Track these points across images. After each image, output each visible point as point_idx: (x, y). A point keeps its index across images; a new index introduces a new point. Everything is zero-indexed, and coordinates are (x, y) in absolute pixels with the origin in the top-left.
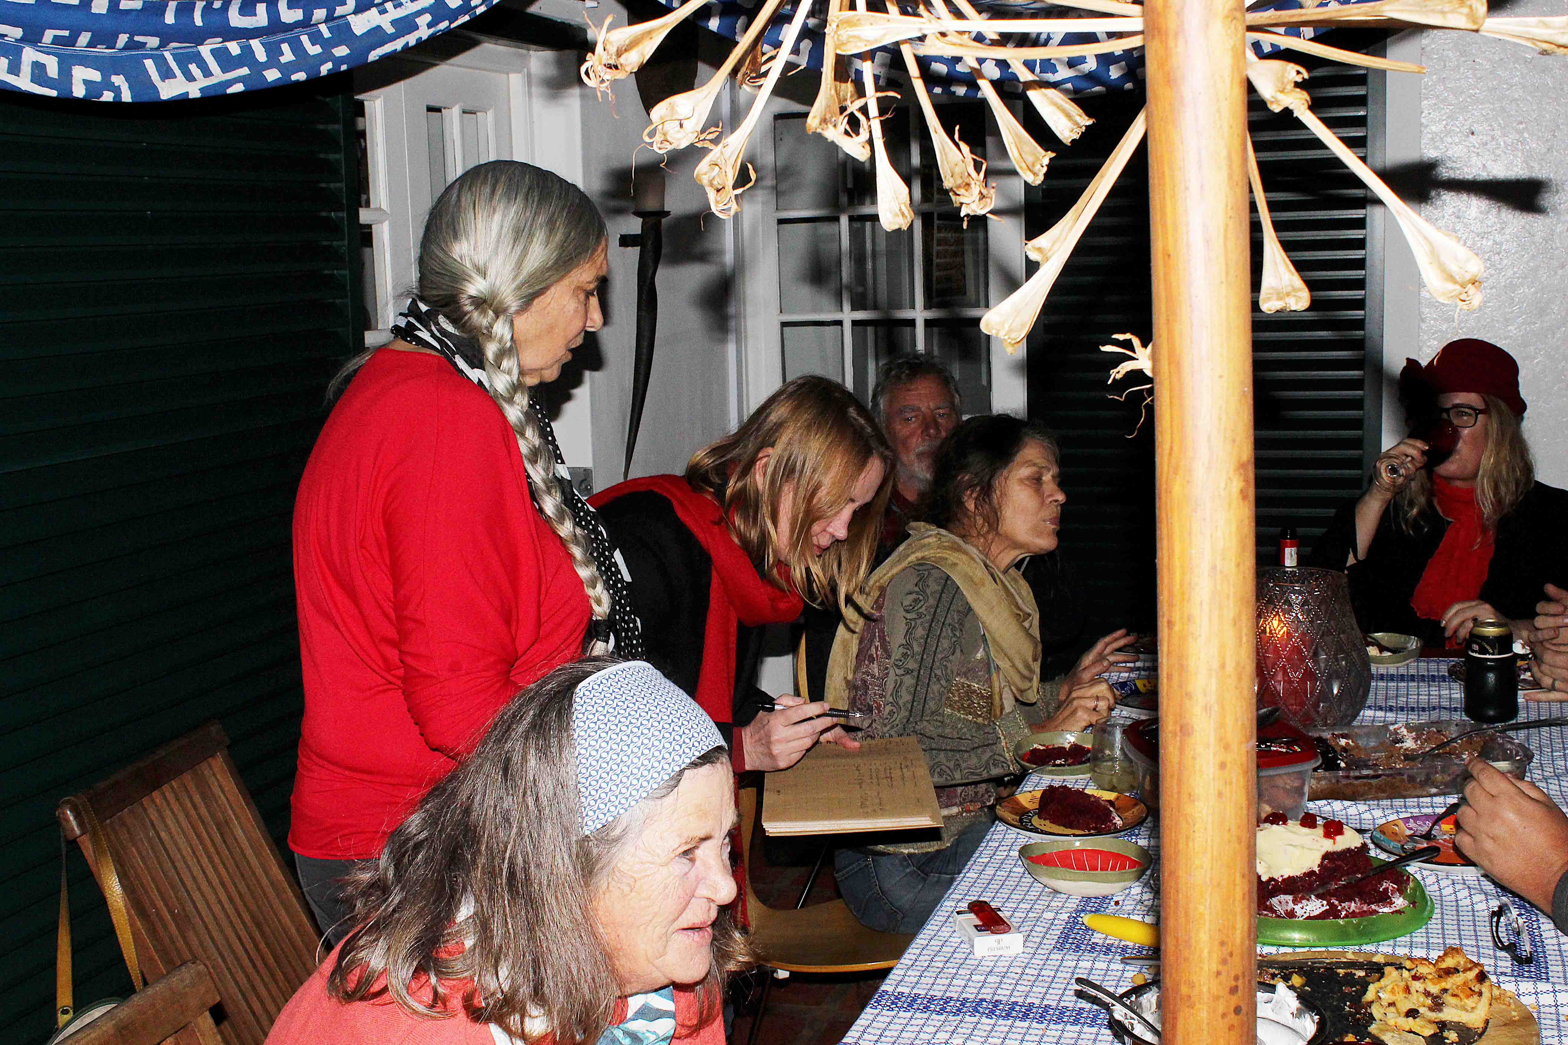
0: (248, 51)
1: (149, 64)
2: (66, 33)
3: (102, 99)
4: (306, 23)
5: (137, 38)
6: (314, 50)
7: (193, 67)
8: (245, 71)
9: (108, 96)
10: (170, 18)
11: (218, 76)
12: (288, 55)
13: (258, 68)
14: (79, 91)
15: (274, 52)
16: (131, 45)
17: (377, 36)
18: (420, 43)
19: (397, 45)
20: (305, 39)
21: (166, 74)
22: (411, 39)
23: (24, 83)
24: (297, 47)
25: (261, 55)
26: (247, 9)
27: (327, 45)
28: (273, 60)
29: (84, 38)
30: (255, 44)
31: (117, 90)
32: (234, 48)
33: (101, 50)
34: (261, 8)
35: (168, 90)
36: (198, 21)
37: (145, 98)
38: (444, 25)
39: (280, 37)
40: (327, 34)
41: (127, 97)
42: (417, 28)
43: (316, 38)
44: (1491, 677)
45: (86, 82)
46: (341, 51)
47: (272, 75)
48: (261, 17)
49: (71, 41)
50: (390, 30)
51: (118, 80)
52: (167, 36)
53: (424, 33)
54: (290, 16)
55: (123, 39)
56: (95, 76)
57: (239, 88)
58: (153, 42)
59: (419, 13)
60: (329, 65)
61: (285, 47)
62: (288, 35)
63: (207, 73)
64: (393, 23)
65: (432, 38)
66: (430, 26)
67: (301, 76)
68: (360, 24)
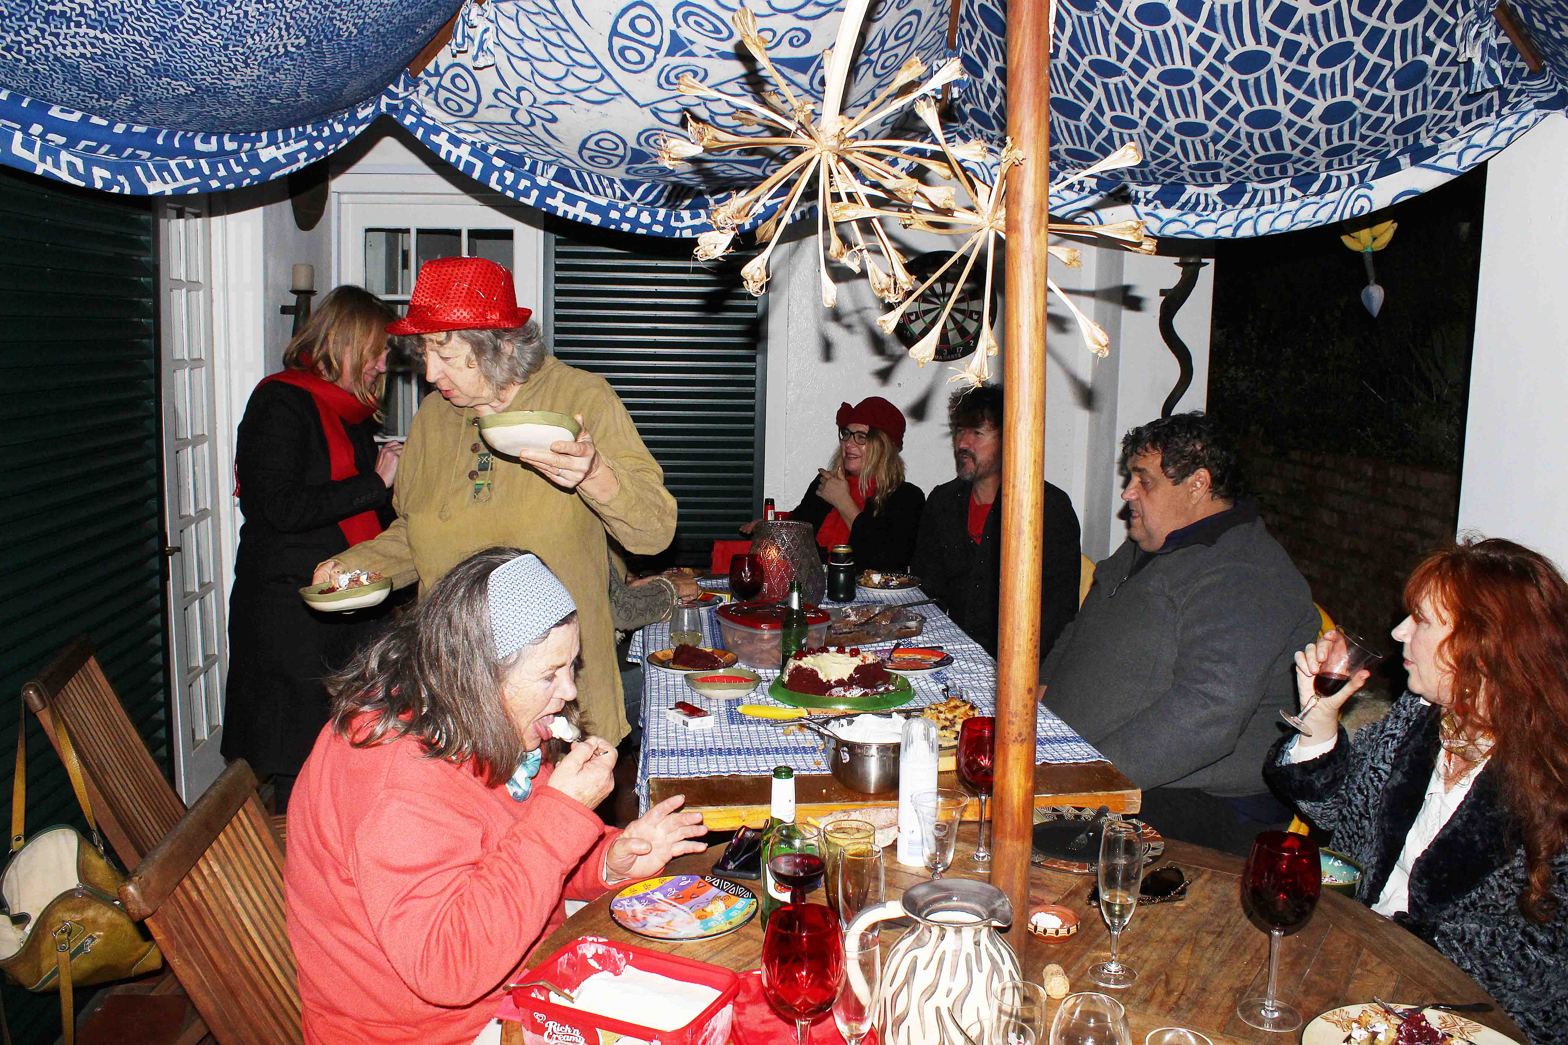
0: (198, 167)
1: (138, 169)
2: (94, 144)
3: (112, 191)
4: (236, 152)
5: (138, 152)
6: (238, 170)
7: (165, 174)
8: (197, 180)
9: (116, 189)
10: (160, 141)
11: (182, 182)
12: (222, 172)
13: (205, 179)
14: (99, 185)
15: (214, 168)
16: (134, 156)
17: (275, 164)
18: (299, 171)
19: (286, 171)
20: (232, 161)
21: (151, 178)
22: (294, 168)
23: (64, 175)
24: (228, 167)
25: (206, 171)
26: (206, 140)
27: (246, 167)
28: (214, 175)
29: (105, 148)
30: (203, 162)
31: (122, 186)
32: (190, 164)
33: (113, 158)
34: (214, 139)
35: (153, 188)
36: (177, 145)
37: (139, 192)
38: (313, 160)
39: (218, 159)
40: (245, 160)
41: (127, 191)
42: (298, 160)
43: (239, 162)
44: (842, 576)
45: (102, 178)
46: (255, 172)
47: (215, 184)
48: (213, 146)
49: (94, 150)
50: (284, 161)
51: (121, 179)
52: (155, 151)
53: (302, 164)
54: (230, 146)
55: (130, 151)
56: (107, 175)
57: (195, 190)
58: (146, 155)
59: (300, 151)
60: (248, 181)
61: (220, 166)
62: (223, 158)
63: (175, 179)
64: (285, 156)
65: (306, 168)
66: (306, 160)
67: (231, 186)
68: (266, 155)
